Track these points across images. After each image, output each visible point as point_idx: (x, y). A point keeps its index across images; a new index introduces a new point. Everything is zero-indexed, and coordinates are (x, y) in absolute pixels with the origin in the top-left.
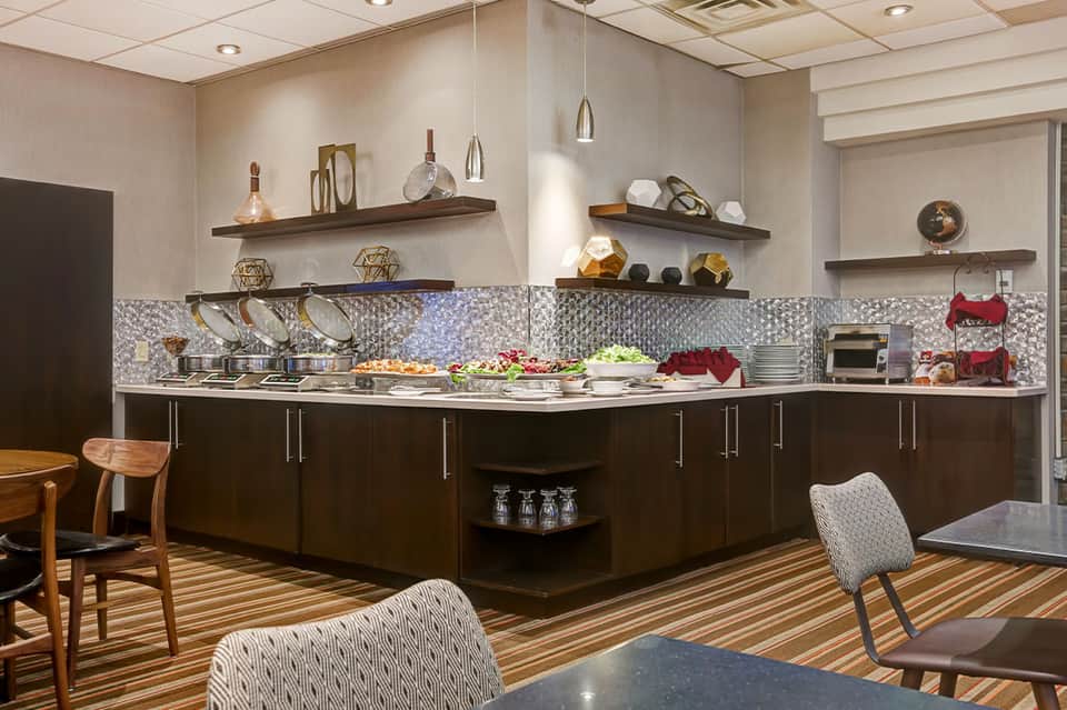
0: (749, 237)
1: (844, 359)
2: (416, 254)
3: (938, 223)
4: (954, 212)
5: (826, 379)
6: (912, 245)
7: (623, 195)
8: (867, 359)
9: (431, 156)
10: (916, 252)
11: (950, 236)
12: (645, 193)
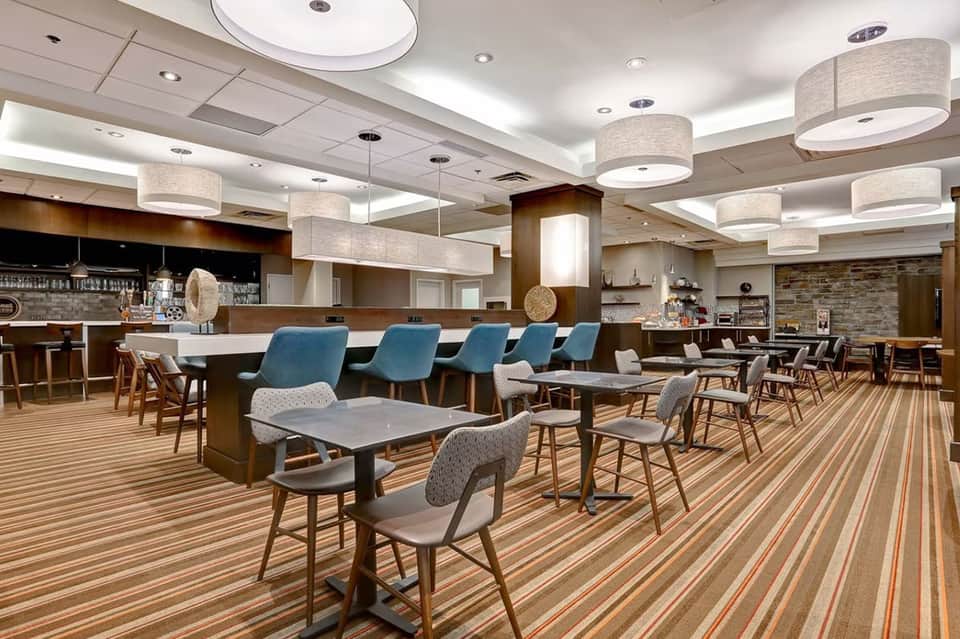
0: (698, 290)
1: (721, 320)
2: (628, 297)
3: (745, 288)
4: (750, 286)
5: (717, 325)
6: (739, 293)
7: (675, 283)
8: (728, 320)
9: (635, 275)
10: (739, 295)
11: (747, 291)
12: (681, 283)
